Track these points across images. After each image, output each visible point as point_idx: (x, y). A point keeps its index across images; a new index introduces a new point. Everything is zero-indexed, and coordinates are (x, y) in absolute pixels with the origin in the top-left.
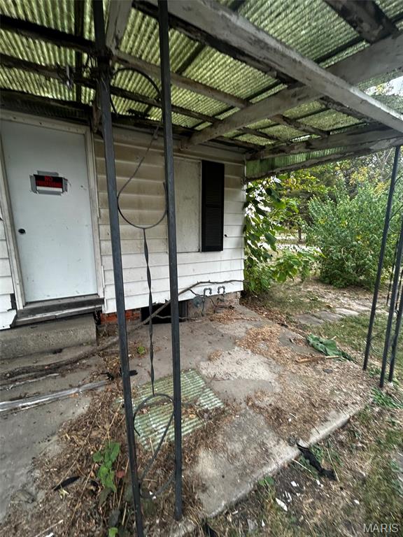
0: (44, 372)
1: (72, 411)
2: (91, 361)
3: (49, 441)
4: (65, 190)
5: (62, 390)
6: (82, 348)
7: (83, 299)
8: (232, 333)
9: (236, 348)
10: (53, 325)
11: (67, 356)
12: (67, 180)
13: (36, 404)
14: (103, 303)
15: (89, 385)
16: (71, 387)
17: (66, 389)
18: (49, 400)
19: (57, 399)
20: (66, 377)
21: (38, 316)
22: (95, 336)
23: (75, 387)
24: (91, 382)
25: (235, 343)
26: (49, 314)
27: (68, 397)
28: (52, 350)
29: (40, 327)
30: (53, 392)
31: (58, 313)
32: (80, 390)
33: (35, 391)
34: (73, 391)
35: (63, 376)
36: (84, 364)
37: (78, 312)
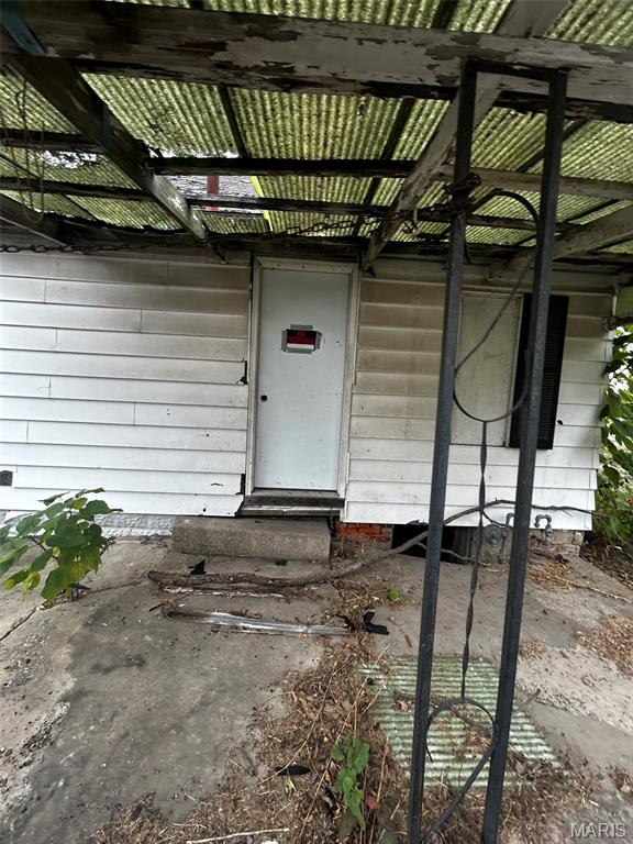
0: (266, 588)
1: (299, 660)
2: (322, 590)
3: (272, 691)
4: (317, 347)
5: (286, 622)
6: (310, 566)
7: (318, 495)
8: (567, 613)
9: (579, 648)
10: (279, 523)
11: (293, 573)
12: (320, 334)
13: (258, 630)
14: (343, 506)
15: (322, 627)
16: (298, 622)
17: (291, 622)
18: (272, 631)
19: (281, 634)
20: (292, 605)
21: (264, 508)
22: (328, 553)
23: (303, 624)
24: (322, 623)
25: (576, 637)
26: (276, 508)
27: (294, 635)
28: (275, 558)
29: (266, 523)
30: (277, 621)
31: (286, 509)
32: (310, 631)
33: (256, 612)
34: (301, 629)
35: (288, 601)
36: (313, 591)
37: (310, 512)
